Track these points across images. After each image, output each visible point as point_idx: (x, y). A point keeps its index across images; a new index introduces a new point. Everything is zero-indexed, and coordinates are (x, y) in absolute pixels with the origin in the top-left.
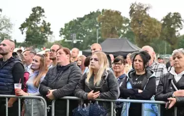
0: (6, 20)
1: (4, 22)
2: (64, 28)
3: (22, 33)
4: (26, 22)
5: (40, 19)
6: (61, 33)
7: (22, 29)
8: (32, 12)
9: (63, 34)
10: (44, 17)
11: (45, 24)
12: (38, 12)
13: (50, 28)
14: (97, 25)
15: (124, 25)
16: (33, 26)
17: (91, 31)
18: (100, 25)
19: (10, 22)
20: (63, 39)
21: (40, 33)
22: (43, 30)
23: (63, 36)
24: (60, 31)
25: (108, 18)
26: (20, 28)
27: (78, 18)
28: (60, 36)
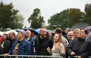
0: (21, 16)
1: (19, 17)
2: (50, 19)
3: (29, 23)
4: (31, 17)
5: (38, 15)
6: (49, 22)
7: (29, 20)
8: (34, 12)
9: (50, 22)
10: (40, 14)
11: (41, 17)
12: (37, 11)
13: (43, 20)
14: (68, 17)
15: (82, 16)
16: (34, 18)
17: (64, 20)
18: (69, 16)
19: (23, 17)
20: (50, 25)
21: (38, 22)
22: (40, 21)
23: (50, 23)
24: (48, 21)
25: (74, 13)
26: (28, 20)
27: (57, 14)
28: (48, 23)
